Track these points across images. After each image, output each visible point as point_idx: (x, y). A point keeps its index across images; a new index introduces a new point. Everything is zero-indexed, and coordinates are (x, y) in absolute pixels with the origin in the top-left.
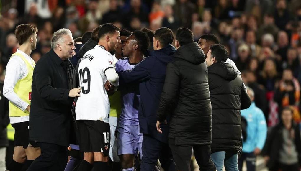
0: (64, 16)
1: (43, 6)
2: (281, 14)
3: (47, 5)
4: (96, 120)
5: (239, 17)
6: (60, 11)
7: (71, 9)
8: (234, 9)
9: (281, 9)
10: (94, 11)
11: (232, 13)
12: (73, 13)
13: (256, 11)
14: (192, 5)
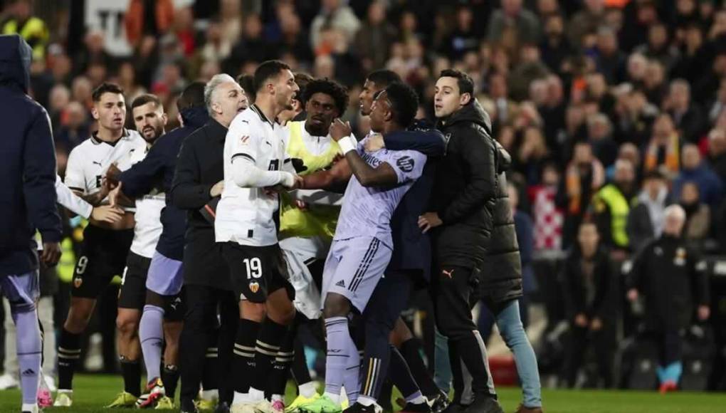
0: (156, 51)
1: (117, 34)
2: (554, 42)
3: (124, 32)
4: (226, 240)
5: (476, 50)
6: (148, 43)
7: (168, 39)
8: (464, 36)
9: (554, 34)
10: (217, 42)
11: (459, 43)
12: (172, 46)
13: (509, 38)
14: (391, 30)
